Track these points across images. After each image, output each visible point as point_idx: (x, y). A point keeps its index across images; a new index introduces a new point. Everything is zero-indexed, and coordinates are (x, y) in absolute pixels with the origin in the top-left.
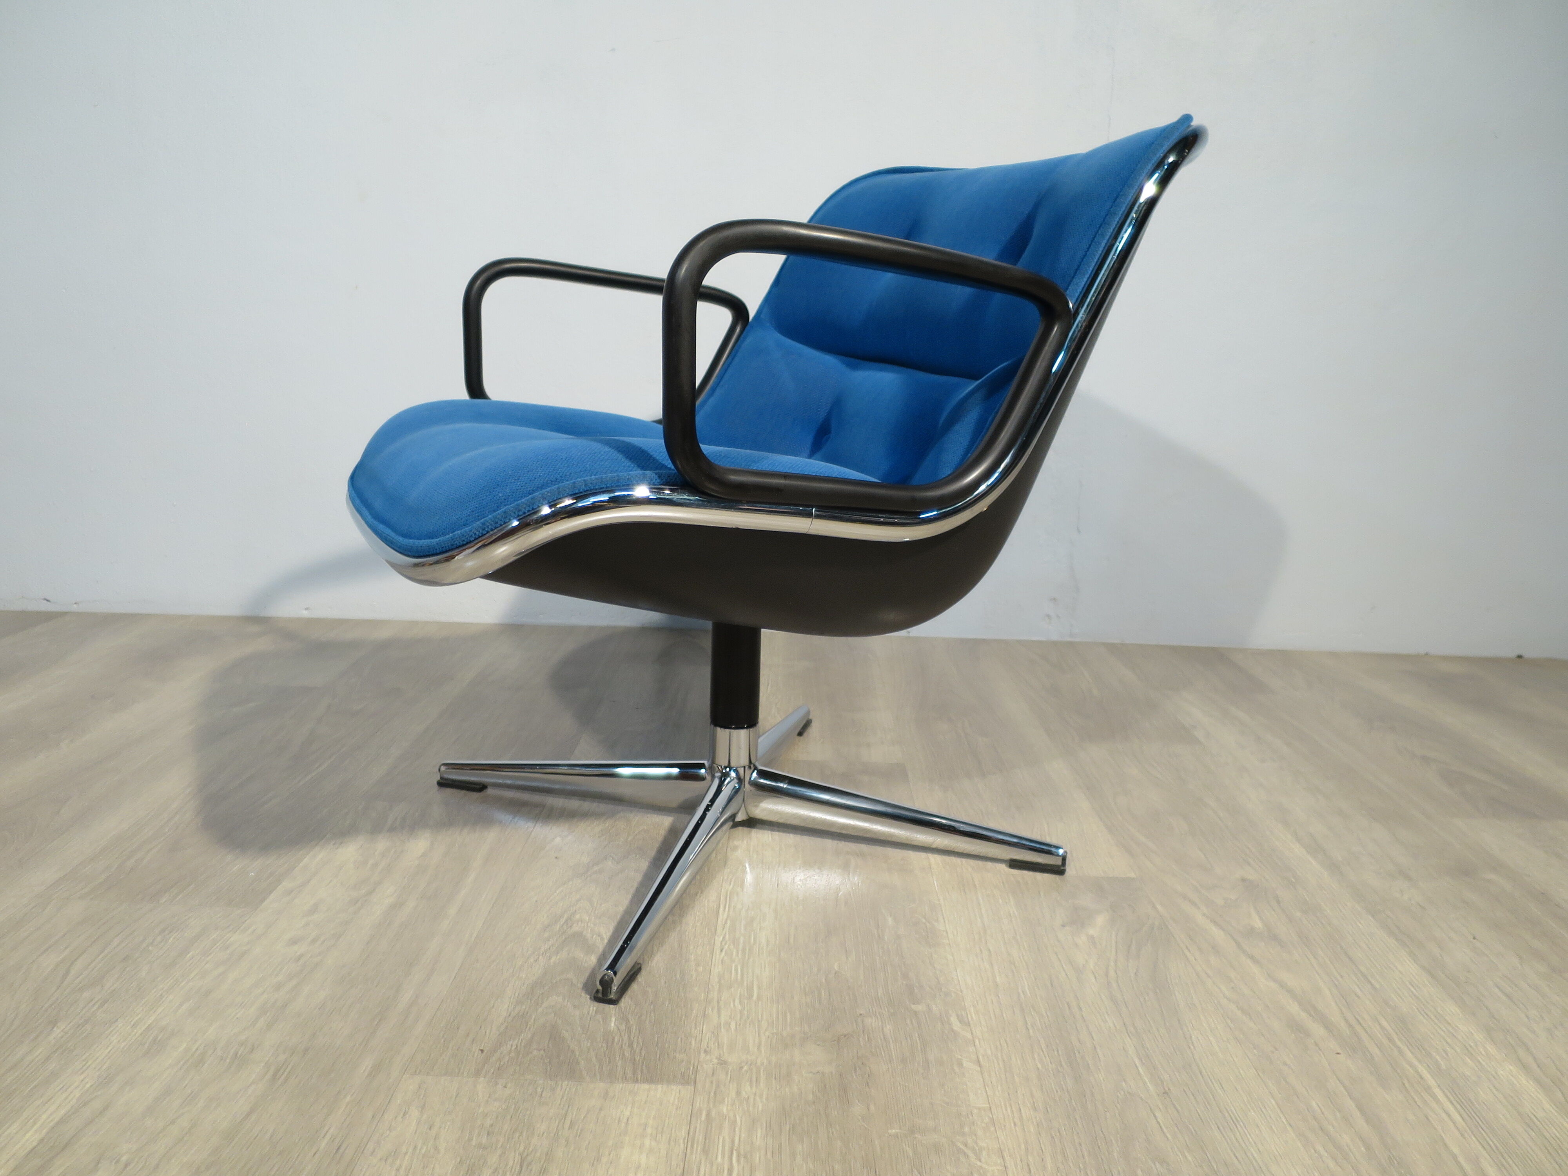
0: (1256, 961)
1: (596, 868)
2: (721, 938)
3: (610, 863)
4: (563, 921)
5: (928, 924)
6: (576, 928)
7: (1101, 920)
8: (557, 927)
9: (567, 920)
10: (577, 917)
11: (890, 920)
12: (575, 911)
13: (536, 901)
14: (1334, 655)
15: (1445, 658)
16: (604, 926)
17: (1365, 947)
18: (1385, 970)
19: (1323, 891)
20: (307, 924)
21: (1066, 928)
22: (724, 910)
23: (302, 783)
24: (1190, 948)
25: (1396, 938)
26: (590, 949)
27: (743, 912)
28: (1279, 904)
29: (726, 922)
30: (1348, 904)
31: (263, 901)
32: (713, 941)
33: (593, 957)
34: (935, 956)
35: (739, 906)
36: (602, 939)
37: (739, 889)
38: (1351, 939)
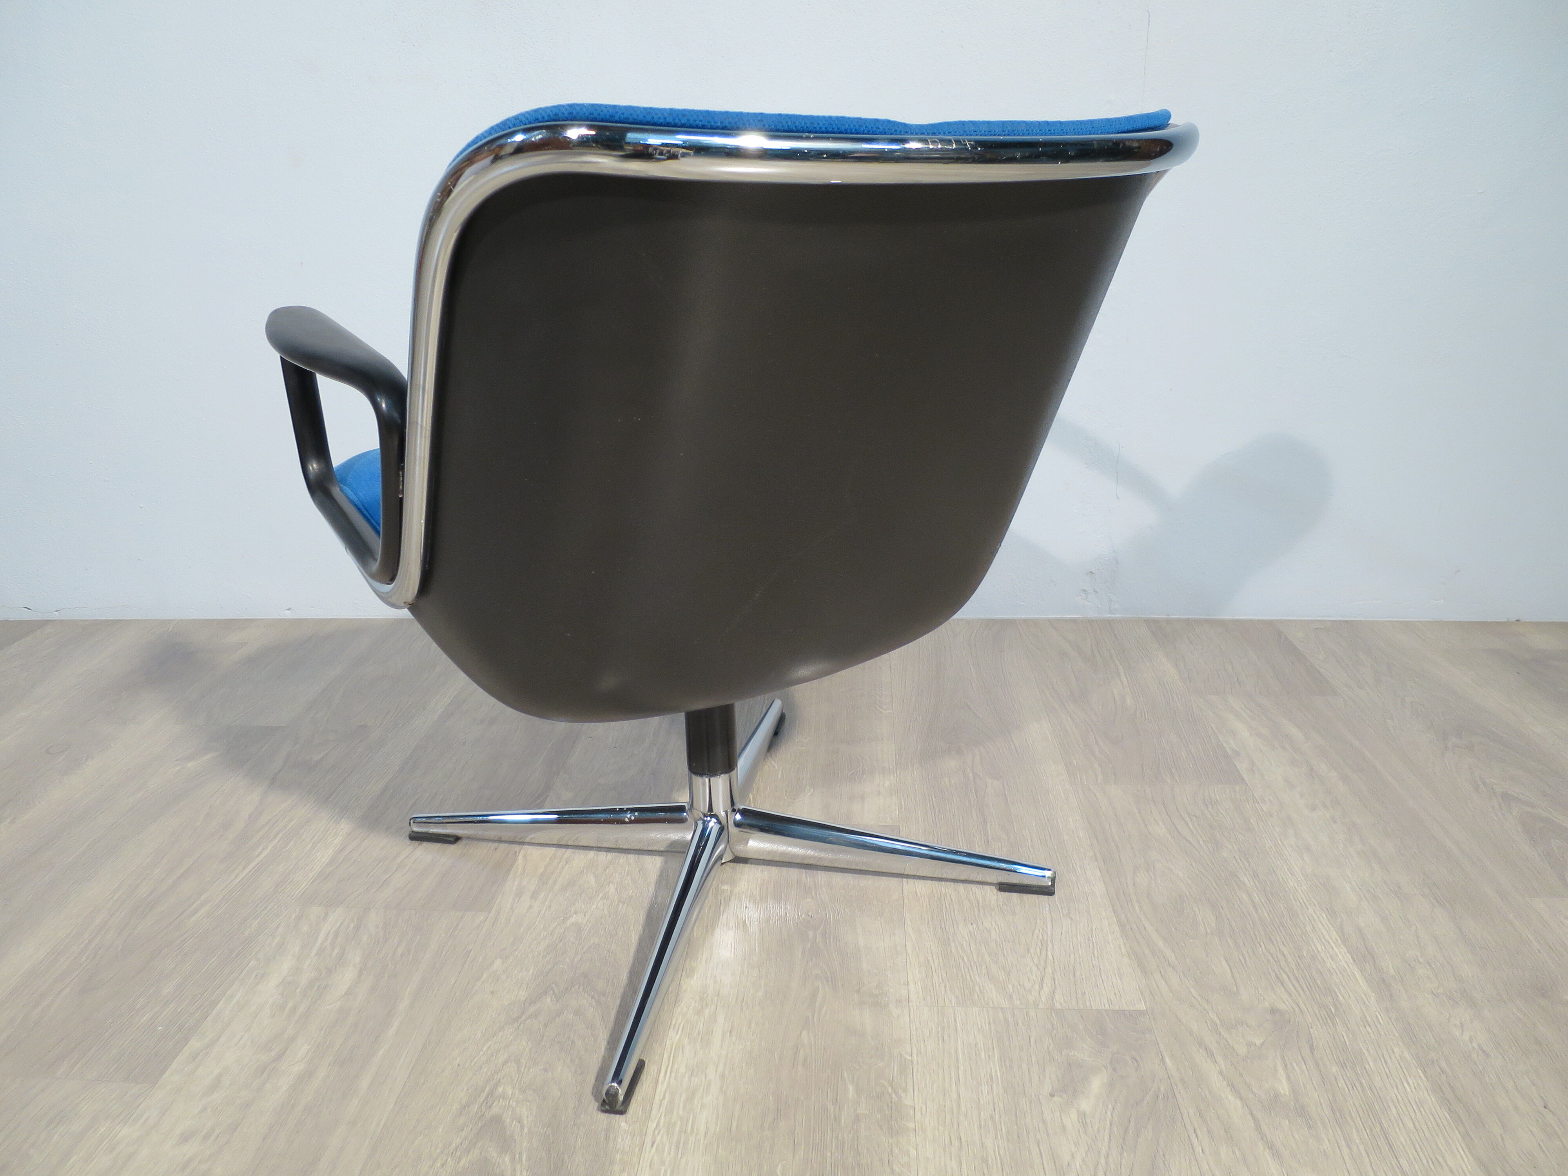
0: (1276, 1154)
1: (532, 1009)
2: (655, 1123)
3: (549, 999)
4: (484, 1095)
5: (894, 1096)
6: (496, 1109)
7: (1097, 1084)
8: (475, 1108)
9: (487, 1097)
10: (500, 1090)
11: (851, 1088)
12: (500, 1080)
13: (459, 1065)
14: (1409, 626)
15: (1539, 626)
16: (528, 1103)
17: (1411, 1126)
18: (1432, 1167)
19: (1368, 1028)
20: (204, 1109)
21: (1056, 1099)
22: (665, 1077)
23: (238, 879)
24: (1199, 1132)
25: (1449, 1109)
26: (506, 1144)
27: (686, 1079)
28: (1312, 1052)
29: (664, 1098)
30: (1396, 1050)
31: (163, 1072)
32: (645, 1129)
33: (507, 1159)
34: (896, 1151)
35: (683, 1070)
36: (522, 1128)
37: (686, 1041)
38: (1394, 1110)
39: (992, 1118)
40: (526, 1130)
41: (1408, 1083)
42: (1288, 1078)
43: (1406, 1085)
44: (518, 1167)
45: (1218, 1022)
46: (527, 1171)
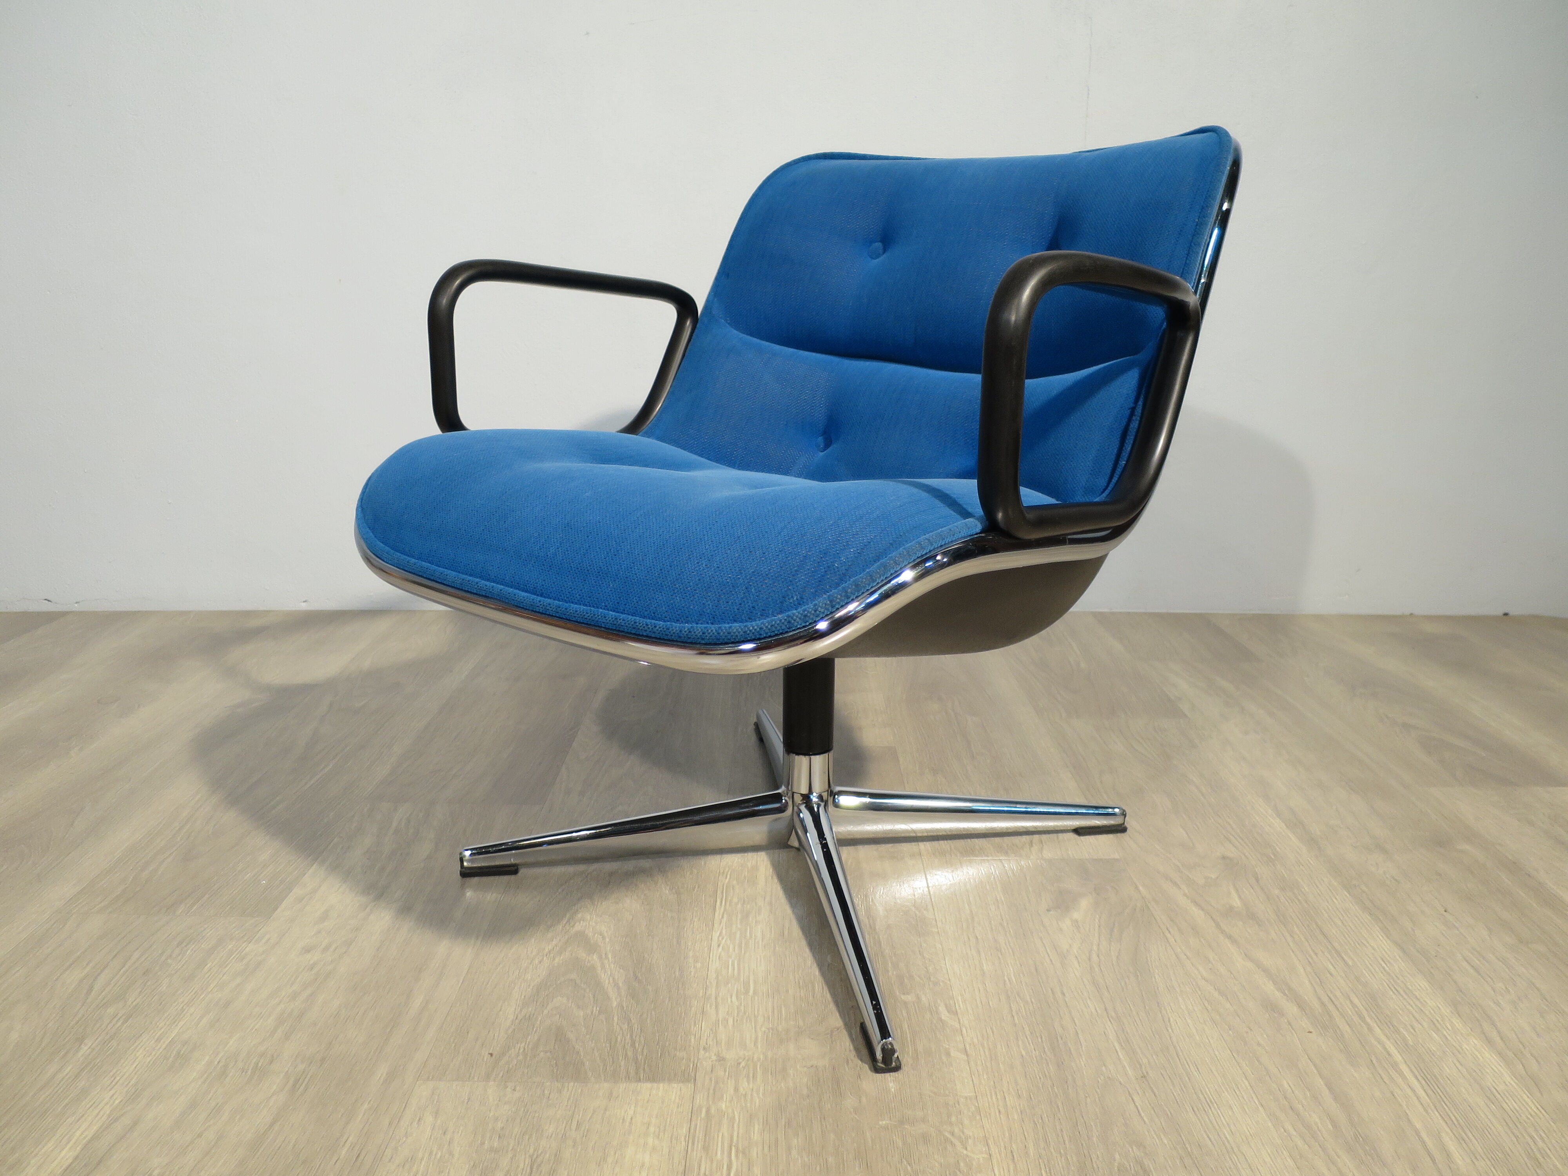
0: (1234, 941)
2: (718, 933)
5: (918, 913)
6: (578, 927)
7: (1085, 903)
9: (569, 920)
10: (579, 916)
11: (881, 910)
15: (1429, 618)
16: (606, 924)
17: (1340, 923)
18: (1358, 946)
19: (1301, 867)
20: (319, 932)
21: (1051, 912)
22: (721, 905)
23: (308, 786)
24: (1171, 930)
25: (1370, 913)
26: (592, 948)
27: (739, 906)
28: (1257, 882)
29: (723, 917)
30: (1325, 879)
31: (275, 909)
32: (710, 937)
33: (595, 957)
34: (924, 945)
35: (735, 900)
36: (604, 938)
37: (735, 882)
38: (1326, 915)
39: (1001, 924)
40: (607, 940)
41: (1336, 899)
42: (1240, 897)
43: (1334, 900)
44: (606, 961)
45: (1180, 865)
46: (614, 964)
